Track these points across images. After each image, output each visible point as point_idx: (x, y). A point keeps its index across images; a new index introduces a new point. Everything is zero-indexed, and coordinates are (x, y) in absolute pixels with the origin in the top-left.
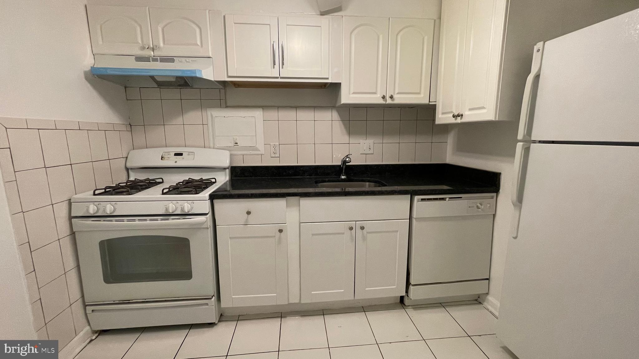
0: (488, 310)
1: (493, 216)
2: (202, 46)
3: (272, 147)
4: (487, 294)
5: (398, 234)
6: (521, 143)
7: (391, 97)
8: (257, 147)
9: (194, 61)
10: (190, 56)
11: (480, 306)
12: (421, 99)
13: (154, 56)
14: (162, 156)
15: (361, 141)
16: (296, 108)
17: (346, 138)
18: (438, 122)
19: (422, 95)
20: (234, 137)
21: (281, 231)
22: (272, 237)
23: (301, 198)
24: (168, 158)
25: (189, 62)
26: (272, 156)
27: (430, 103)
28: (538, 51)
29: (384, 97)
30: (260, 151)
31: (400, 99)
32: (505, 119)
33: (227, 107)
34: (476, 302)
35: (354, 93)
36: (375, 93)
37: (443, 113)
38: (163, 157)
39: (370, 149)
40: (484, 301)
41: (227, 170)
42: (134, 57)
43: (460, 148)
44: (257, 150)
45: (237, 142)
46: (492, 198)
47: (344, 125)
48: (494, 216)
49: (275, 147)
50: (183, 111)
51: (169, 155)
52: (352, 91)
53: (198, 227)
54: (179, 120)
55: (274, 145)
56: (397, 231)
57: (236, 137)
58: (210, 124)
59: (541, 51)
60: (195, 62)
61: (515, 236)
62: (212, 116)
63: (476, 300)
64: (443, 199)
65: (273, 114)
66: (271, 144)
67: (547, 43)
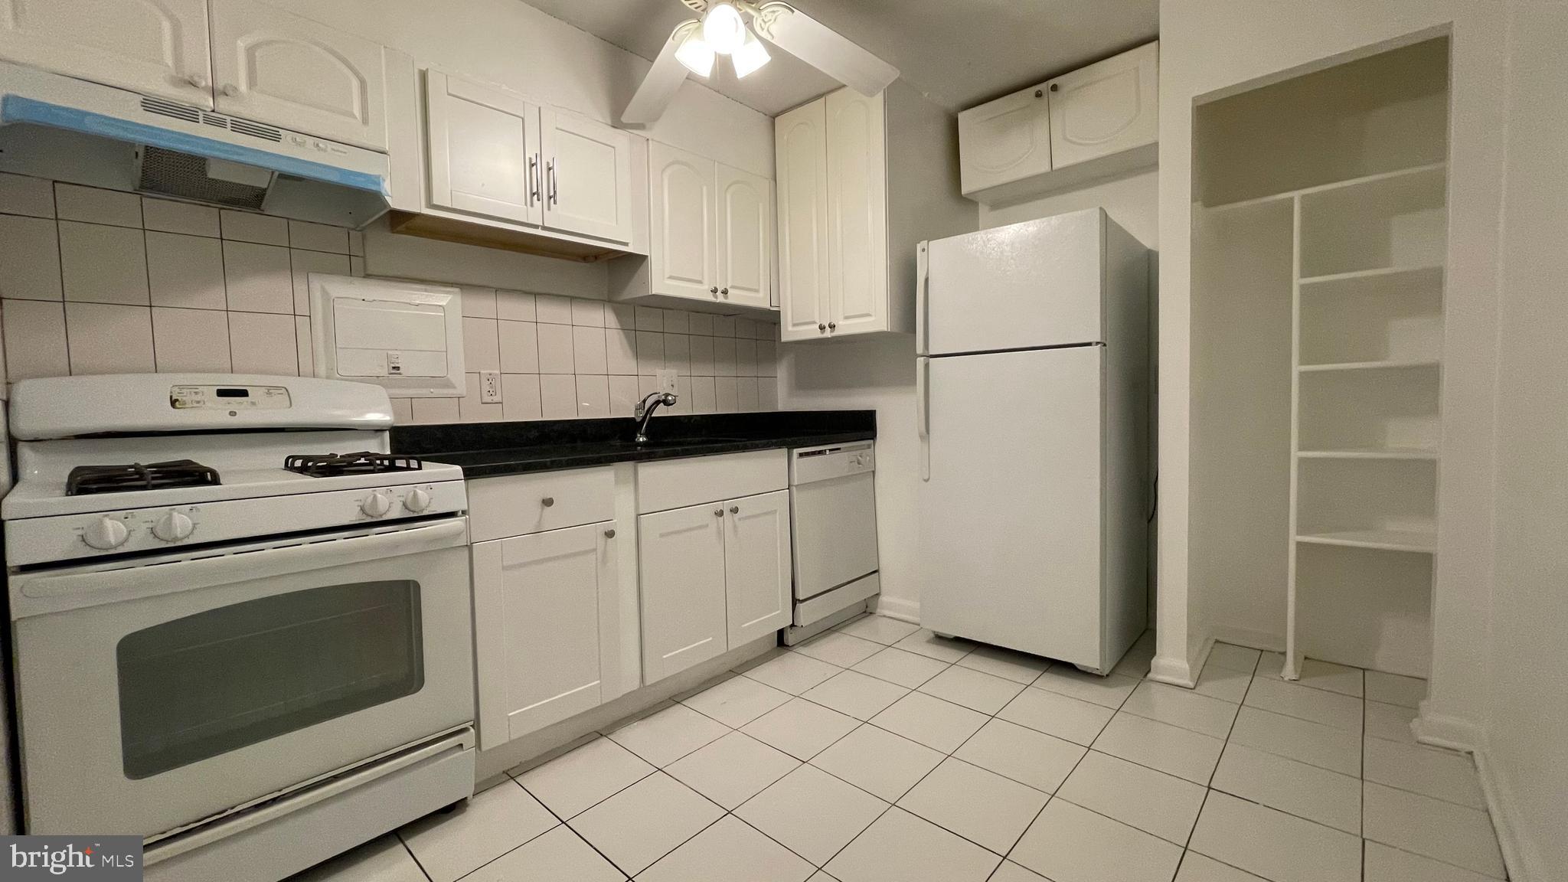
0: (884, 616)
1: (872, 474)
2: (365, 121)
3: (484, 380)
4: (878, 595)
5: (778, 516)
6: (922, 358)
7: (725, 292)
8: (448, 379)
9: (338, 151)
10: (334, 138)
11: (871, 617)
12: (759, 300)
13: (213, 111)
14: (171, 397)
15: (657, 370)
16: (536, 295)
17: (630, 365)
18: (784, 339)
19: (761, 295)
20: (390, 352)
21: (610, 534)
22: (586, 552)
23: (640, 464)
24: (198, 402)
25: (325, 150)
26: (484, 401)
27: (772, 309)
28: (923, 250)
29: (715, 291)
30: (455, 388)
31: (736, 298)
32: (896, 330)
33: (367, 276)
34: (864, 615)
35: (671, 277)
36: (700, 282)
37: (794, 325)
38: (177, 400)
39: (672, 386)
40: (876, 608)
41: (387, 434)
42: (141, 98)
43: (802, 383)
44: (448, 385)
45: (397, 365)
46: (869, 447)
47: (627, 337)
48: (874, 472)
49: (490, 380)
50: (225, 273)
51: (196, 393)
52: (667, 275)
53: (441, 548)
54: (214, 296)
55: (490, 374)
56: (776, 511)
57: (397, 352)
58: (318, 317)
59: (926, 251)
60: (343, 155)
61: (926, 477)
62: (325, 293)
63: (865, 612)
64: (820, 453)
65: (485, 305)
66: (482, 372)
67: (930, 242)
